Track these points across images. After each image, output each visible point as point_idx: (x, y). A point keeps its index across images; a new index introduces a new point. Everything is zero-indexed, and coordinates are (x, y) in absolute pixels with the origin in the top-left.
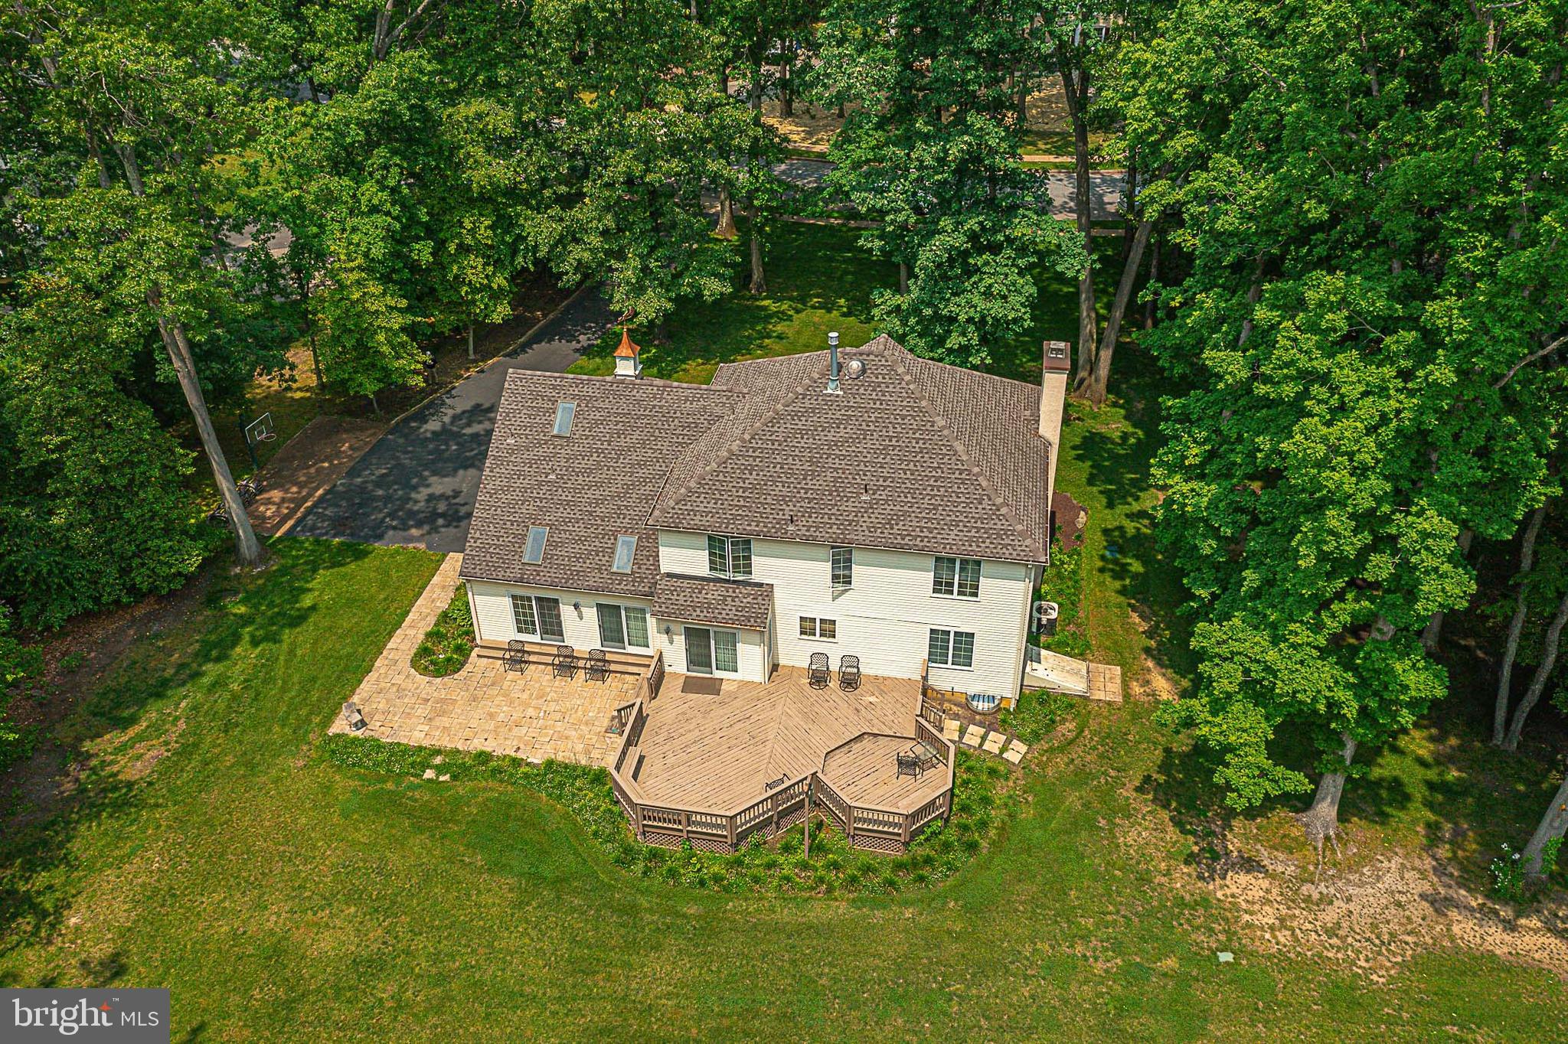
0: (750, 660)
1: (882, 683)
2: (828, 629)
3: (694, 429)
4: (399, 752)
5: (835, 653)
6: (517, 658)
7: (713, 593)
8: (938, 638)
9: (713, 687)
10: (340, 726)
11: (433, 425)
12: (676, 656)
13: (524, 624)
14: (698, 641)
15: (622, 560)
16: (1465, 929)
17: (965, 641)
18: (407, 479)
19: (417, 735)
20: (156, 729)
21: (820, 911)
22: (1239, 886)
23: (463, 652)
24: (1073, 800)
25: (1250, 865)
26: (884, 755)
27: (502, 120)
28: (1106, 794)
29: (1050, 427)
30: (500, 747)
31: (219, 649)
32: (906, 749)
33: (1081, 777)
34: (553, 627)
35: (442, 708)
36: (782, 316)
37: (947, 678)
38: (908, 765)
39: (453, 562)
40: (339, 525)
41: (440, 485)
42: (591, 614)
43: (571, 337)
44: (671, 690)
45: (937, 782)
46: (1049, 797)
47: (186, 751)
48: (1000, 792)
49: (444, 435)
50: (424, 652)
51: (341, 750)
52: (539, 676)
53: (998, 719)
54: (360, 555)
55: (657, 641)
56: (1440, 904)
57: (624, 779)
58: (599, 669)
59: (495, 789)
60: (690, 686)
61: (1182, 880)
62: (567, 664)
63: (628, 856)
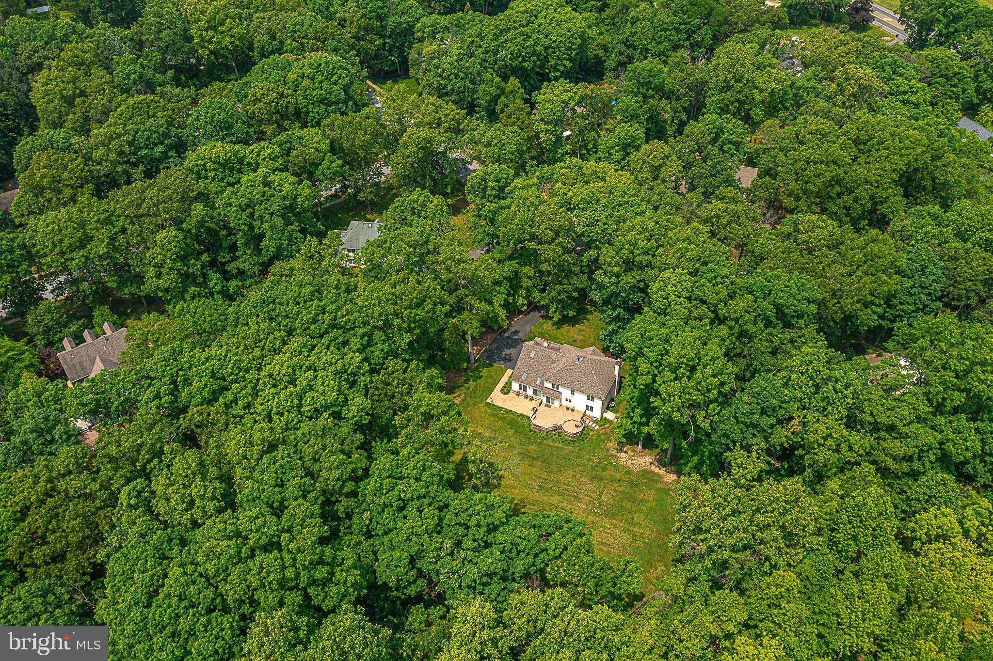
0: (557, 403)
1: (578, 411)
2: (570, 401)
3: (554, 361)
4: (498, 407)
5: (571, 405)
6: (518, 394)
7: (552, 392)
8: (588, 406)
9: (550, 407)
10: (488, 401)
11: (507, 335)
12: (544, 400)
13: (520, 388)
14: (548, 399)
15: (538, 382)
16: (653, 468)
17: (592, 408)
18: (500, 349)
19: (500, 405)
20: (459, 395)
21: (557, 445)
22: (623, 455)
23: (509, 391)
24: (603, 437)
25: (626, 452)
26: (574, 423)
27: (531, 273)
28: (608, 438)
29: (616, 373)
30: (513, 410)
31: (467, 381)
32: (577, 423)
33: (606, 434)
34: (525, 390)
35: (505, 401)
36: (591, 312)
37: (588, 413)
38: (576, 426)
39: (509, 372)
40: (488, 358)
41: (507, 352)
42: (532, 390)
43: (540, 312)
44: (543, 405)
45: (580, 429)
46: (599, 435)
47: (464, 400)
48: (591, 433)
49: (508, 337)
50: (502, 390)
51: (488, 404)
52: (521, 398)
53: (596, 422)
54: (492, 366)
55: (542, 397)
56: (651, 463)
57: (532, 419)
58: (532, 399)
59: (512, 416)
60: (546, 405)
61: (614, 452)
62: (526, 397)
63: (531, 431)
